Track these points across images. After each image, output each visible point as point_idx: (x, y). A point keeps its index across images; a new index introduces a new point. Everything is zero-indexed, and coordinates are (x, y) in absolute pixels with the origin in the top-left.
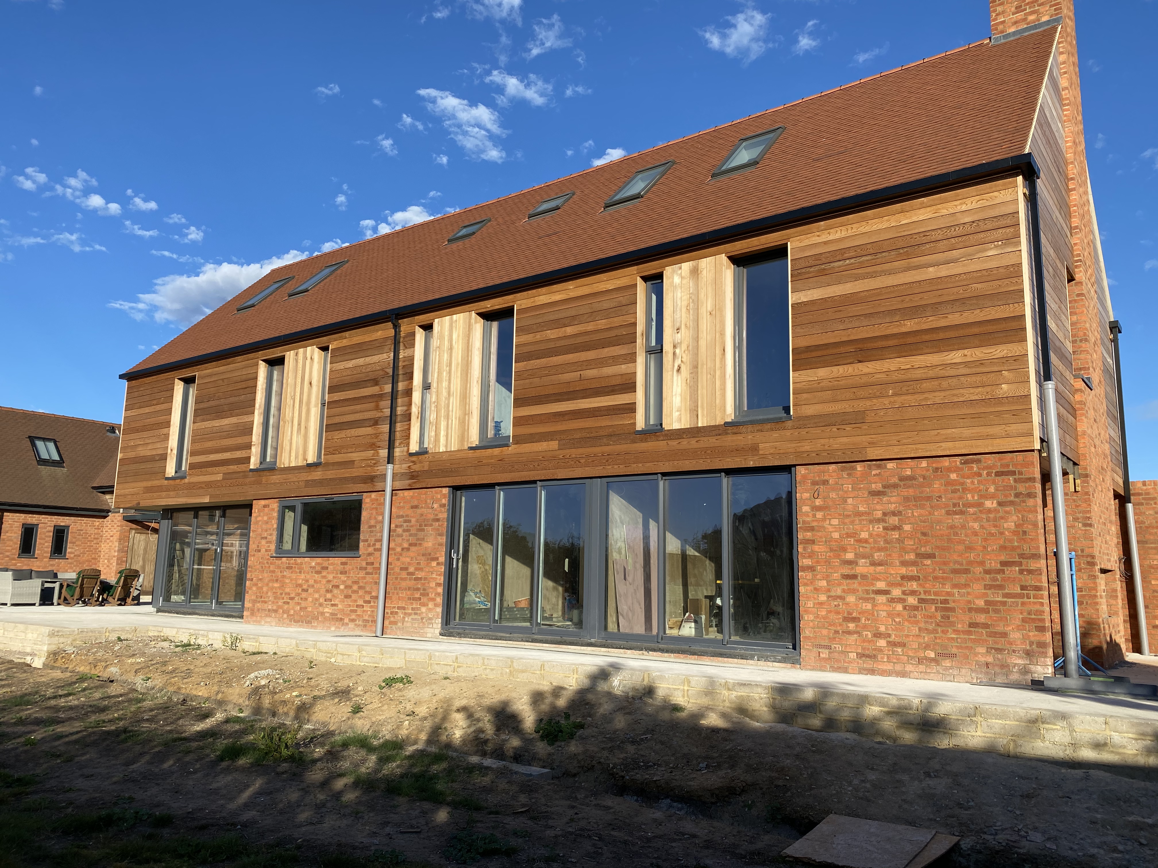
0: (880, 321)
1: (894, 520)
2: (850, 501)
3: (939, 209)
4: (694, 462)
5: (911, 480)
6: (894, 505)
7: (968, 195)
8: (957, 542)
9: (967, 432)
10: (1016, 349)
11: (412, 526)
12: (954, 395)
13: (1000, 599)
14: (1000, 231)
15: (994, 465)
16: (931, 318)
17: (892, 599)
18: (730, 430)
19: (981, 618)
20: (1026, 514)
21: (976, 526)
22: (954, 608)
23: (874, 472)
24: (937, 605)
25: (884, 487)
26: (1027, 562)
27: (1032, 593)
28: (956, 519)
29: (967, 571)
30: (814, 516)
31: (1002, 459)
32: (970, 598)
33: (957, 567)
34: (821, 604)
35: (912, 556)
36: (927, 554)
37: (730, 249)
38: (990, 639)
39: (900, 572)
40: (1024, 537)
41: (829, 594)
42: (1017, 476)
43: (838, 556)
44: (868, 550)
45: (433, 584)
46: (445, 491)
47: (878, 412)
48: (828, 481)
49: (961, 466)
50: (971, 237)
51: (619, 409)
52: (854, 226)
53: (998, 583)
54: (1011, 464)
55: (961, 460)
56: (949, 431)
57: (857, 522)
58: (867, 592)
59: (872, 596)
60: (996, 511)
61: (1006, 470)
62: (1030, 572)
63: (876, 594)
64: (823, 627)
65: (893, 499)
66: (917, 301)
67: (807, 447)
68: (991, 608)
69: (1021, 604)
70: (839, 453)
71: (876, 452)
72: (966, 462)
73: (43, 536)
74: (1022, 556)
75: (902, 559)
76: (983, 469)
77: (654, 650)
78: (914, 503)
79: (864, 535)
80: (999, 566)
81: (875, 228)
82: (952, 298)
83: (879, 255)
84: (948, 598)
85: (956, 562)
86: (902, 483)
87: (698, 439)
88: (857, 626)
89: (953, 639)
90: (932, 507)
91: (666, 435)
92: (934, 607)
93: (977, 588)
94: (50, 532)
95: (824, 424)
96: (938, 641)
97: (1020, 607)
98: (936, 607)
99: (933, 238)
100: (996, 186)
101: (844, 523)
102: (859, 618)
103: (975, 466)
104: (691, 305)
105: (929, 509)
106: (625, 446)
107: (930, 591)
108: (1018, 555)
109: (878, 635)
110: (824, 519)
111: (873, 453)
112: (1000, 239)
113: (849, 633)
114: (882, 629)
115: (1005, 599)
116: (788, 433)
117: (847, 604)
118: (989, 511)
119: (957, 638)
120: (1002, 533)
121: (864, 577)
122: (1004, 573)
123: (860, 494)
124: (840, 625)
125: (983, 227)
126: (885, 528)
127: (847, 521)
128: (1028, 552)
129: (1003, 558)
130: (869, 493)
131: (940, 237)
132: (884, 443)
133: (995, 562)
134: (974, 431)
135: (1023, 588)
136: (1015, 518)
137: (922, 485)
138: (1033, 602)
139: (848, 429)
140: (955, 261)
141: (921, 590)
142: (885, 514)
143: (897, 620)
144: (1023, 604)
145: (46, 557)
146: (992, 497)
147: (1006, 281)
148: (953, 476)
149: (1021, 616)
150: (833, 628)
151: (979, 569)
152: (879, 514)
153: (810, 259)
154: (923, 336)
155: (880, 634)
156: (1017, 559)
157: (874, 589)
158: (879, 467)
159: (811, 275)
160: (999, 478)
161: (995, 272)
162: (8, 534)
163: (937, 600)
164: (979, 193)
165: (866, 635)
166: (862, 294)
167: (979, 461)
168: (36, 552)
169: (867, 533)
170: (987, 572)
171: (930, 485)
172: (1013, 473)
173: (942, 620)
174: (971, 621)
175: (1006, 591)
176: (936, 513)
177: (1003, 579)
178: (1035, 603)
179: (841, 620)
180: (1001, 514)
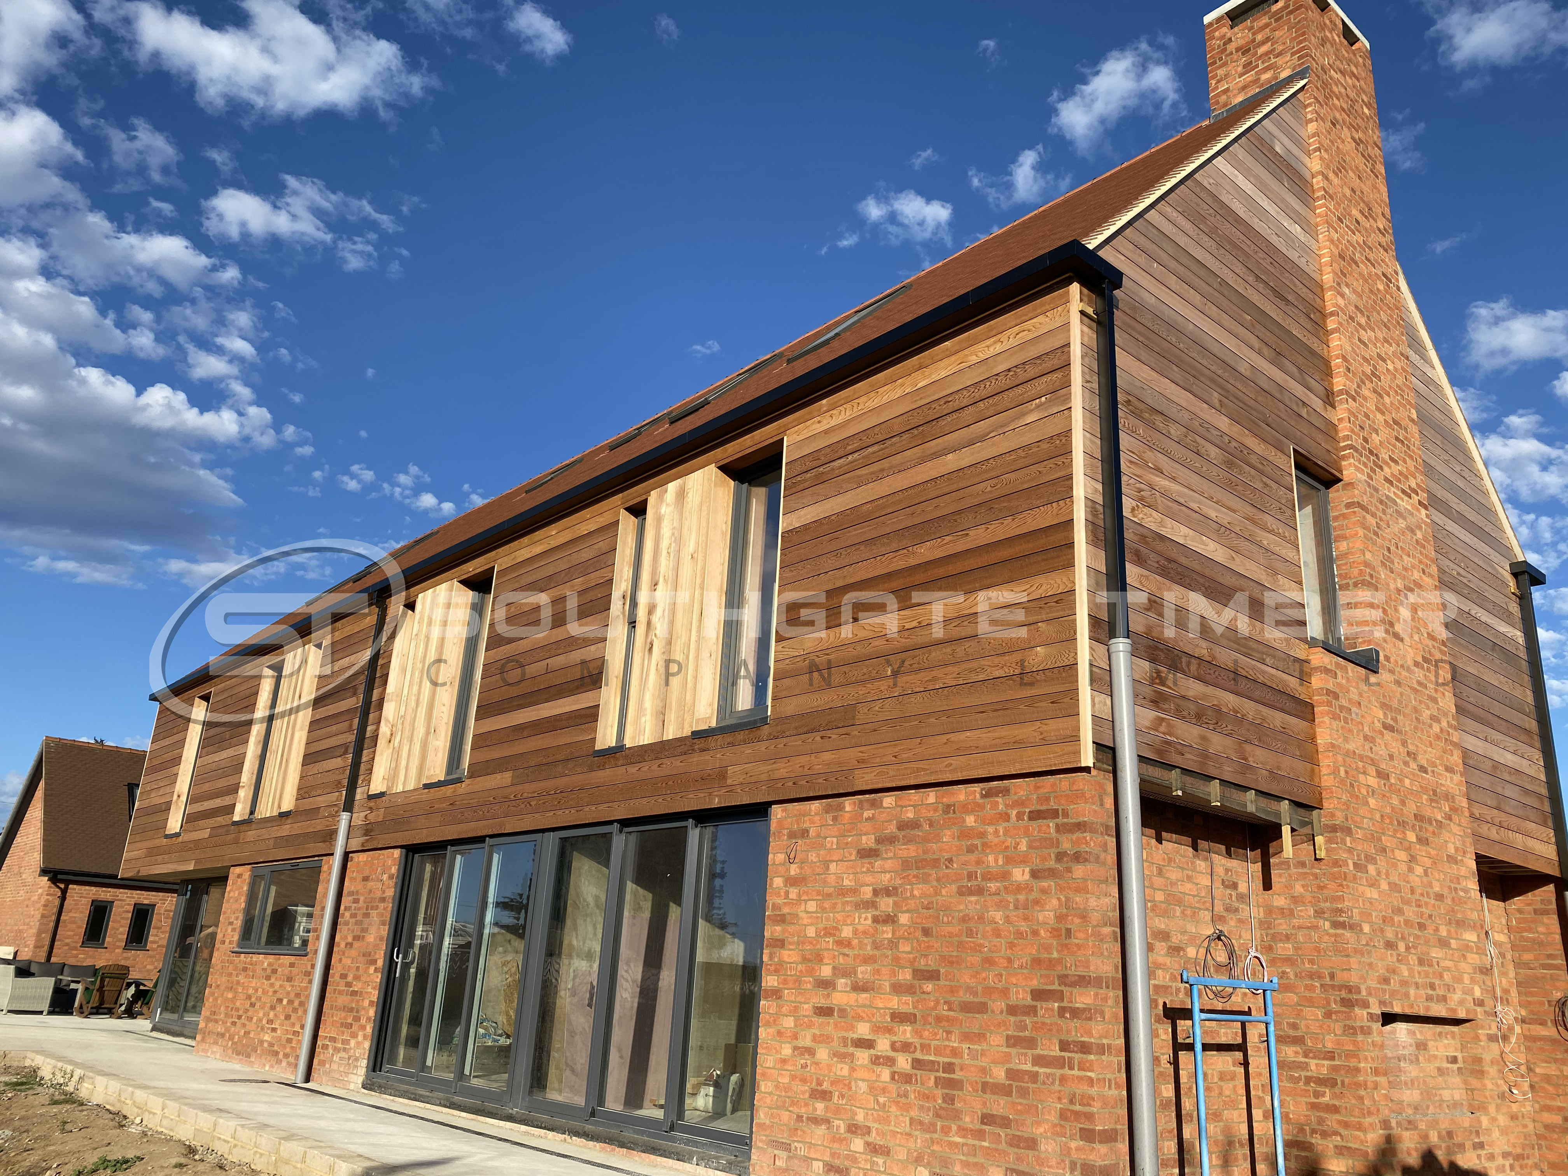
0: (883, 550)
1: (886, 904)
2: (833, 867)
3: (967, 355)
4: (652, 800)
5: (913, 828)
6: (888, 876)
7: (1004, 328)
8: (971, 948)
9: (985, 737)
10: (1058, 581)
11: (359, 909)
12: (972, 671)
13: (1028, 1067)
14: (1044, 379)
15: (1028, 799)
16: (948, 539)
17: (878, 1057)
18: (699, 744)
19: (1000, 1106)
20: (1071, 895)
21: (998, 916)
22: (961, 1081)
23: (866, 814)
24: (938, 1074)
25: (879, 841)
26: (1071, 993)
27: (1077, 1056)
28: (971, 902)
29: (982, 1008)
30: (787, 894)
31: (1039, 787)
32: (983, 1062)
33: (969, 998)
34: (784, 1061)
35: (905, 976)
36: (928, 971)
37: (720, 457)
38: (1011, 1150)
39: (890, 1005)
40: (1067, 941)
41: (796, 1043)
42: (1060, 820)
43: (810, 972)
44: (850, 960)
45: (366, 1003)
46: (397, 853)
47: (873, 704)
48: (808, 831)
49: (981, 801)
50: (1005, 395)
51: (581, 717)
52: (861, 400)
53: (1027, 1033)
54: (1052, 795)
55: (982, 789)
56: (963, 736)
57: (839, 907)
58: (844, 1040)
59: (851, 1050)
60: (1028, 888)
61: (1044, 808)
62: (1076, 1013)
63: (857, 1046)
64: (783, 1107)
65: (888, 864)
66: (930, 511)
67: (783, 770)
68: (1015, 1084)
69: (1060, 1081)
70: (821, 781)
71: (867, 777)
72: (987, 795)
73: (118, 918)
74: (1063, 979)
75: (894, 980)
76: (1012, 807)
77: (577, 1134)
78: (915, 872)
79: (847, 932)
80: (1029, 1001)
81: (886, 399)
82: (976, 501)
83: (888, 442)
84: (953, 1060)
85: (969, 989)
86: (901, 834)
87: (660, 762)
88: (827, 1108)
89: (956, 1144)
90: (938, 880)
91: (626, 757)
92: (933, 1078)
93: (996, 1041)
94: (128, 912)
95: (805, 729)
96: (936, 1148)
97: (1057, 1087)
98: (936, 1078)
99: (957, 405)
100: (1042, 305)
101: (823, 909)
102: (831, 1092)
103: (1000, 800)
104: (673, 545)
105: (935, 883)
106: (581, 777)
107: (929, 1045)
108: (1059, 977)
109: (854, 1129)
110: (799, 901)
111: (866, 779)
112: (1044, 392)
113: (815, 1121)
114: (860, 1117)
115: (1036, 1069)
116: (762, 746)
117: (817, 1064)
118: (1019, 888)
119: (963, 1145)
120: (1035, 933)
121: (843, 1012)
122: (1036, 1015)
123: (847, 855)
124: (806, 1105)
125: (1022, 376)
126: (875, 920)
127: (827, 905)
128: (1072, 972)
129: (1035, 983)
130: (859, 852)
131: (965, 402)
132: (878, 760)
133: (1024, 990)
134: (996, 735)
135: (1064, 1046)
136: (1055, 902)
137: (926, 839)
138: (1078, 1077)
139: (834, 736)
140: (982, 439)
141: (916, 1041)
142: (876, 892)
143: (881, 1100)
144: (1063, 1079)
145: (118, 947)
146: (1023, 860)
147: (1050, 464)
148: (970, 820)
149: (1059, 1106)
150: (795, 1109)
151: (998, 1005)
152: (867, 893)
153: (806, 459)
154: (936, 571)
155: (856, 1126)
156: (1055, 987)
157: (855, 1036)
158: (874, 804)
159: (806, 485)
160: (1035, 824)
161: (1035, 450)
162: (71, 914)
163: (938, 1063)
164: (1018, 321)
165: (838, 1127)
166: (864, 508)
167: (1006, 791)
168: (107, 939)
169: (851, 928)
170: (1012, 1010)
171: (938, 838)
172: (1054, 814)
173: (944, 1105)
174: (985, 1111)
175: (1039, 1051)
176: (944, 892)
177: (1035, 1027)
178: (1080, 1078)
179: (807, 1095)
180: (1034, 895)
